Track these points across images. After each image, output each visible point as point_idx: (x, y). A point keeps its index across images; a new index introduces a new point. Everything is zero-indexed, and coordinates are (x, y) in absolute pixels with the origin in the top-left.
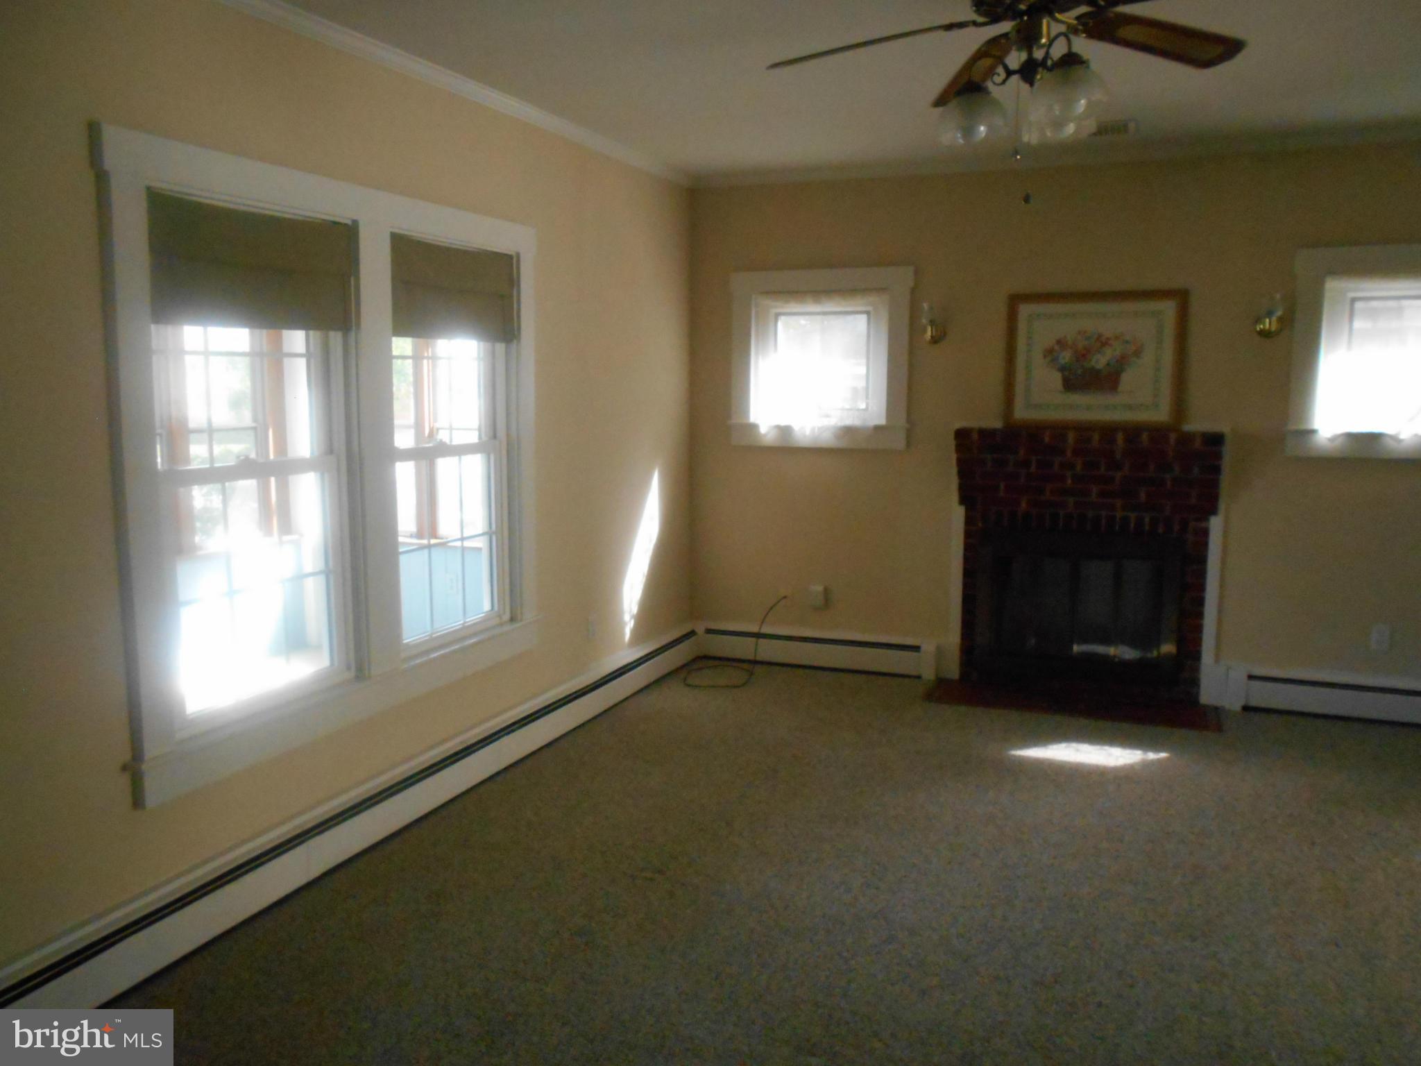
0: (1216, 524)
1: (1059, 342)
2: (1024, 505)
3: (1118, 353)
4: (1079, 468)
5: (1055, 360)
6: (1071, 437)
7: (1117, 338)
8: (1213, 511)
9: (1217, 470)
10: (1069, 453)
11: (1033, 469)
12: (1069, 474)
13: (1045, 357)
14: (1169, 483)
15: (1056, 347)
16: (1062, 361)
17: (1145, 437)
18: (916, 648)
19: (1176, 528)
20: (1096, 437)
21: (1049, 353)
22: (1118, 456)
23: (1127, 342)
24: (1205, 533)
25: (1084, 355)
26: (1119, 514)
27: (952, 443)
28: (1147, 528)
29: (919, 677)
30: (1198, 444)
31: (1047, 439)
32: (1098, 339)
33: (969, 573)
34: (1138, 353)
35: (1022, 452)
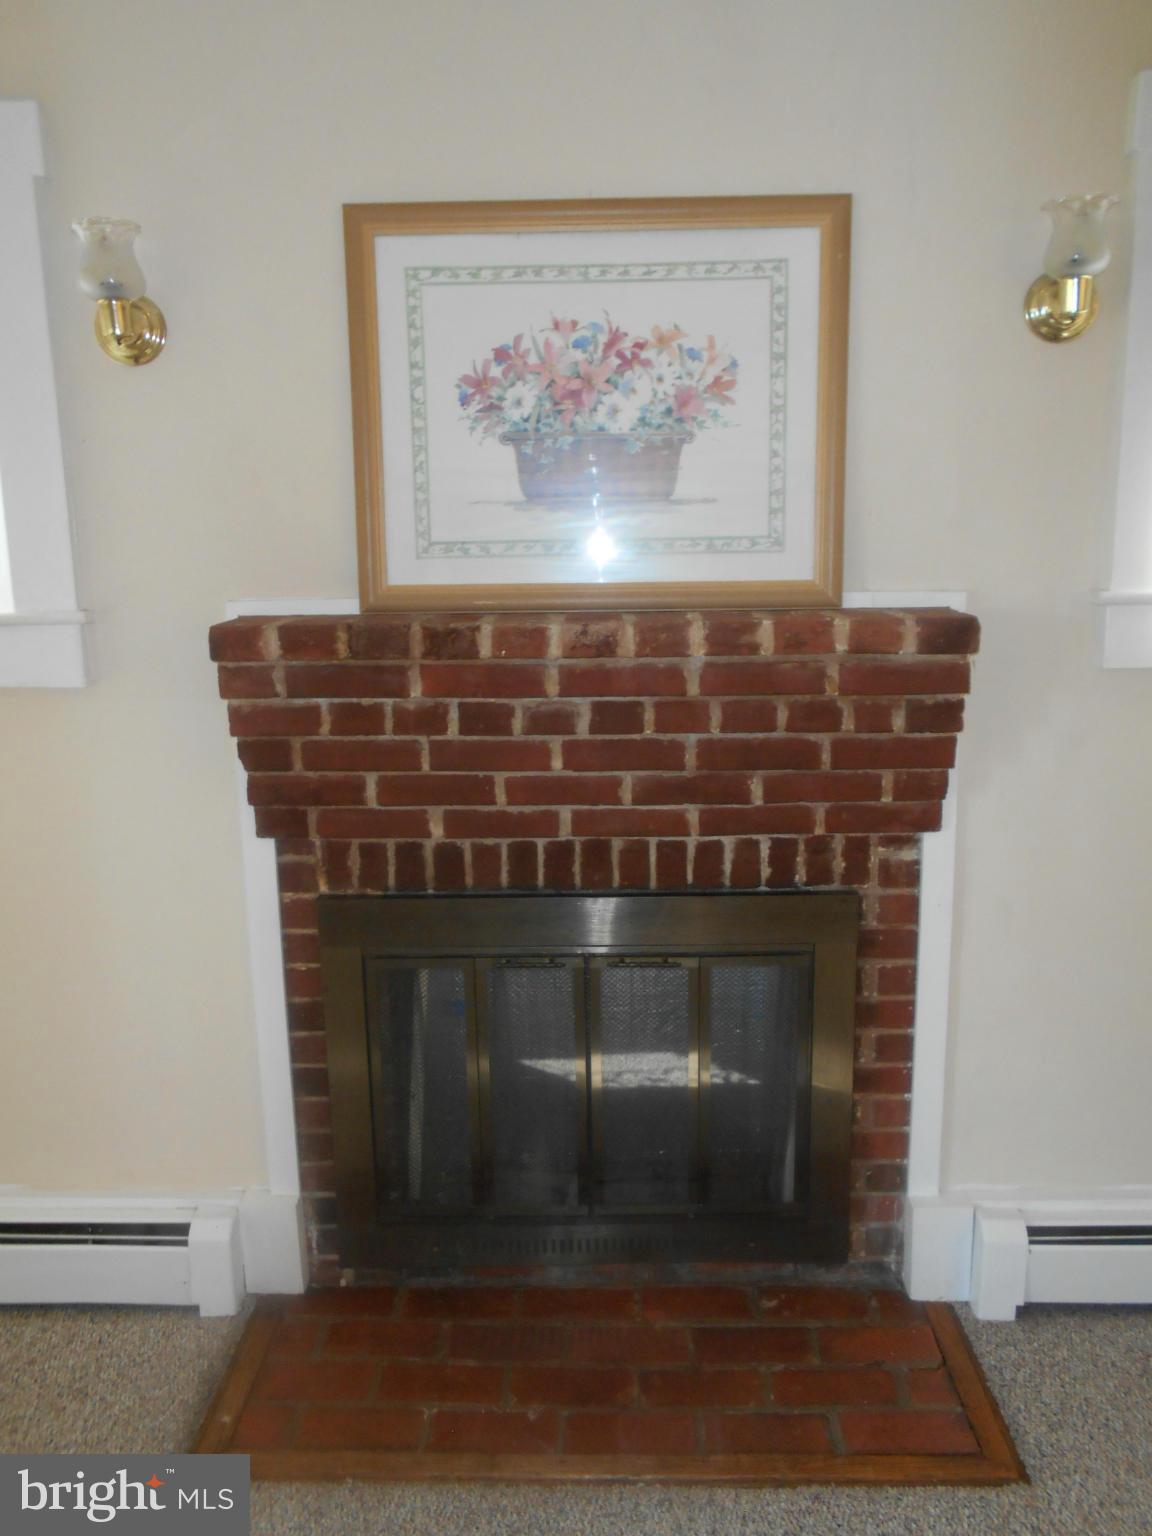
0: (935, 851)
1: (501, 355)
2: (437, 831)
3: (668, 388)
4: (583, 729)
5: (493, 408)
6: (557, 634)
7: (663, 341)
8: (932, 822)
9: (950, 717)
10: (552, 687)
11: (453, 732)
12: (556, 743)
13: (465, 401)
14: (826, 757)
15: (496, 371)
16: (515, 415)
17: (766, 634)
18: (175, 1233)
19: (839, 865)
20: (628, 639)
21: (476, 386)
22: (693, 689)
23: (693, 355)
24: (911, 874)
25: (575, 395)
26: (692, 842)
27: (209, 672)
28: (766, 871)
29: (192, 1310)
30: (908, 651)
31: (485, 648)
32: (609, 345)
33: (302, 1017)
34: (720, 387)
35: (416, 691)
